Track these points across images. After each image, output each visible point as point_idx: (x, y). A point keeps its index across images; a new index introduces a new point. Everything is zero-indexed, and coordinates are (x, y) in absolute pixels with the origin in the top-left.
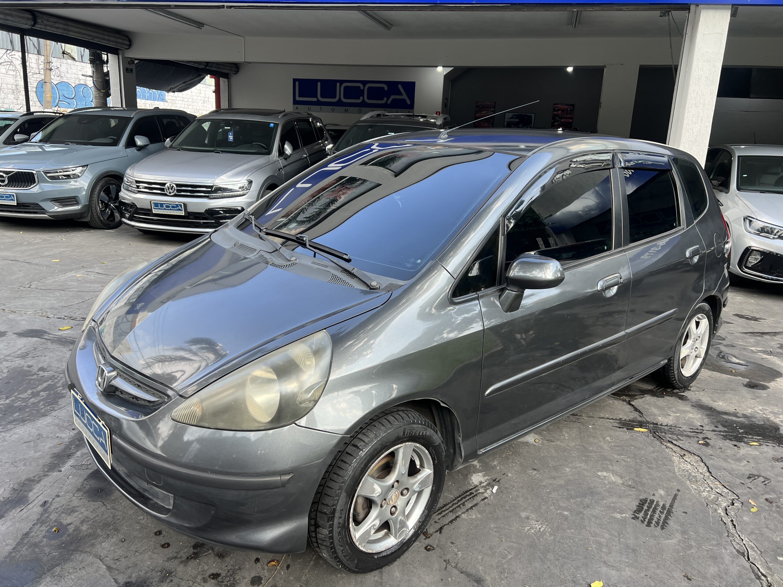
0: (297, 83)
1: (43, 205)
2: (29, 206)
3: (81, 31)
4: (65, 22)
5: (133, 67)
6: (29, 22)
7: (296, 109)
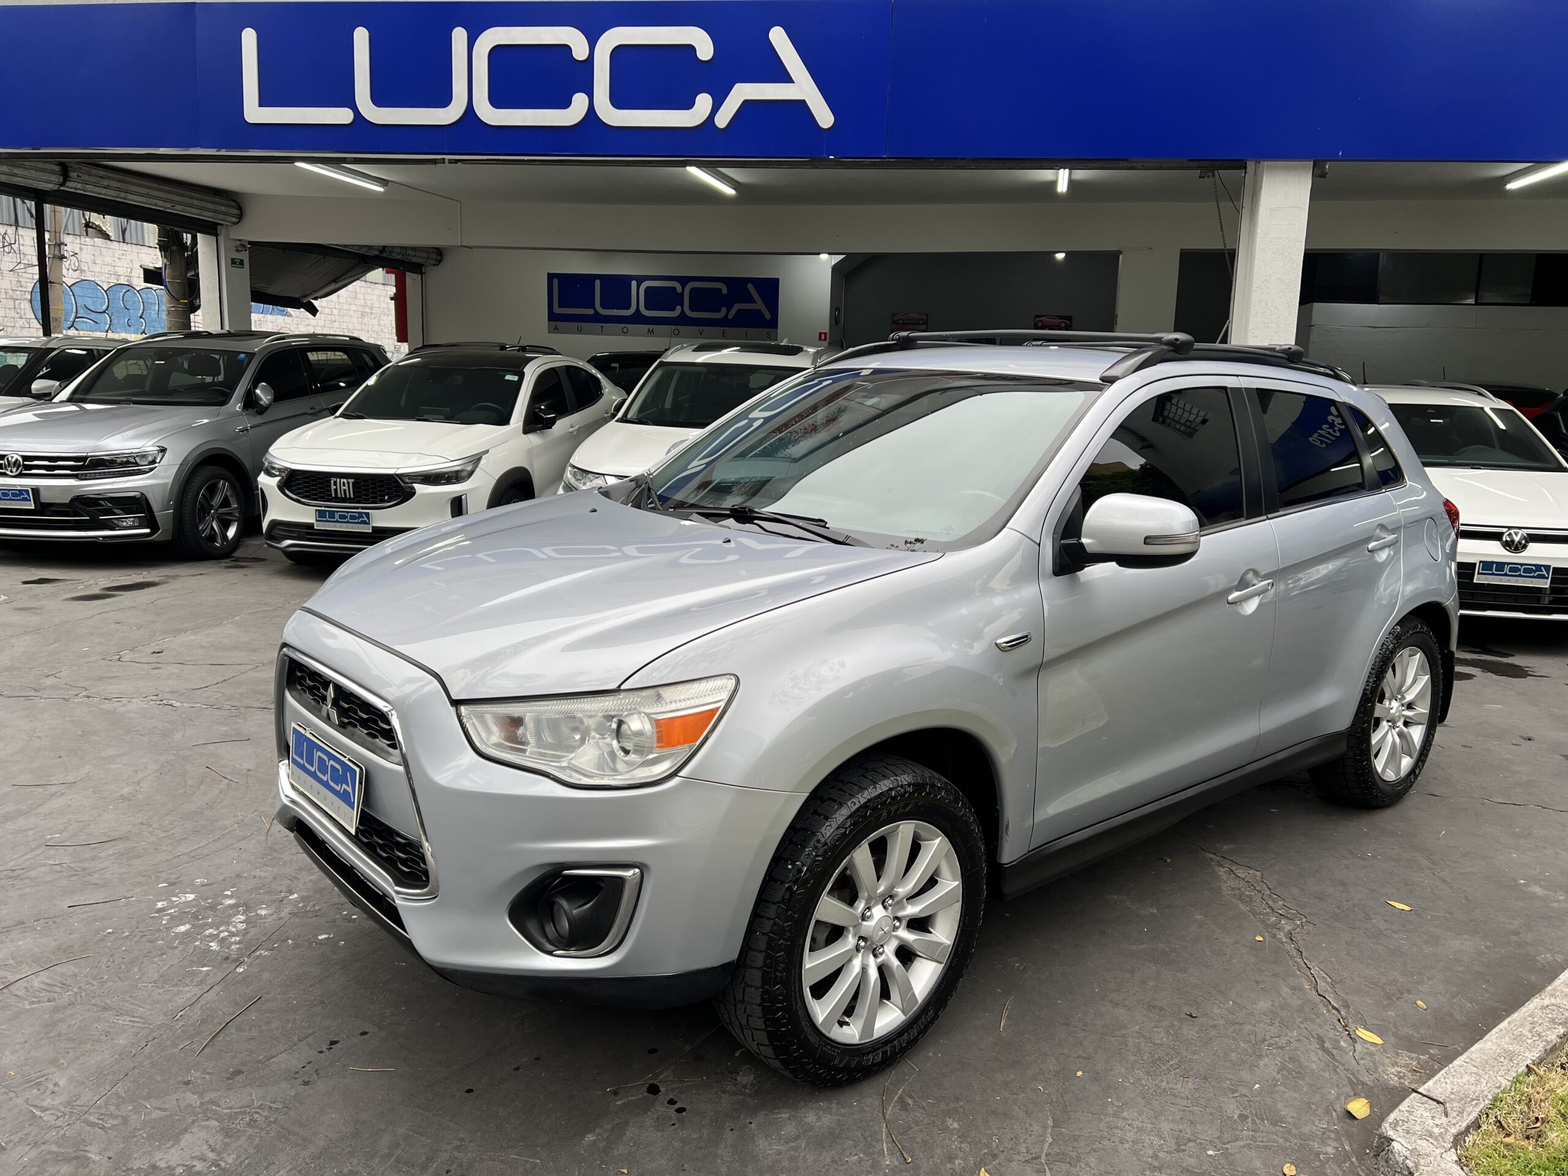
0: (556, 281)
3: (151, 192)
4: (122, 177)
5: (245, 256)
6: (54, 178)
7: (554, 330)
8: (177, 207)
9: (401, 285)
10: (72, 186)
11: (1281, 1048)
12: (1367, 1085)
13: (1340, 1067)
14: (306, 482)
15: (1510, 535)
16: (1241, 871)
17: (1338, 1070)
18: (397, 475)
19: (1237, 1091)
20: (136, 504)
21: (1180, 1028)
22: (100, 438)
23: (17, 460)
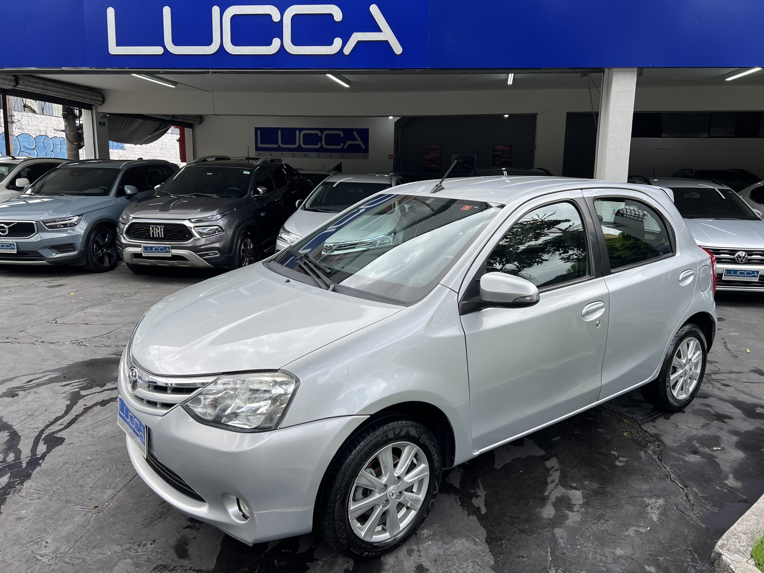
0: (259, 131)
1: (42, 252)
2: (28, 254)
4: (45, 83)
6: (11, 83)
7: (258, 155)
8: (72, 97)
9: (182, 134)
10: (19, 87)
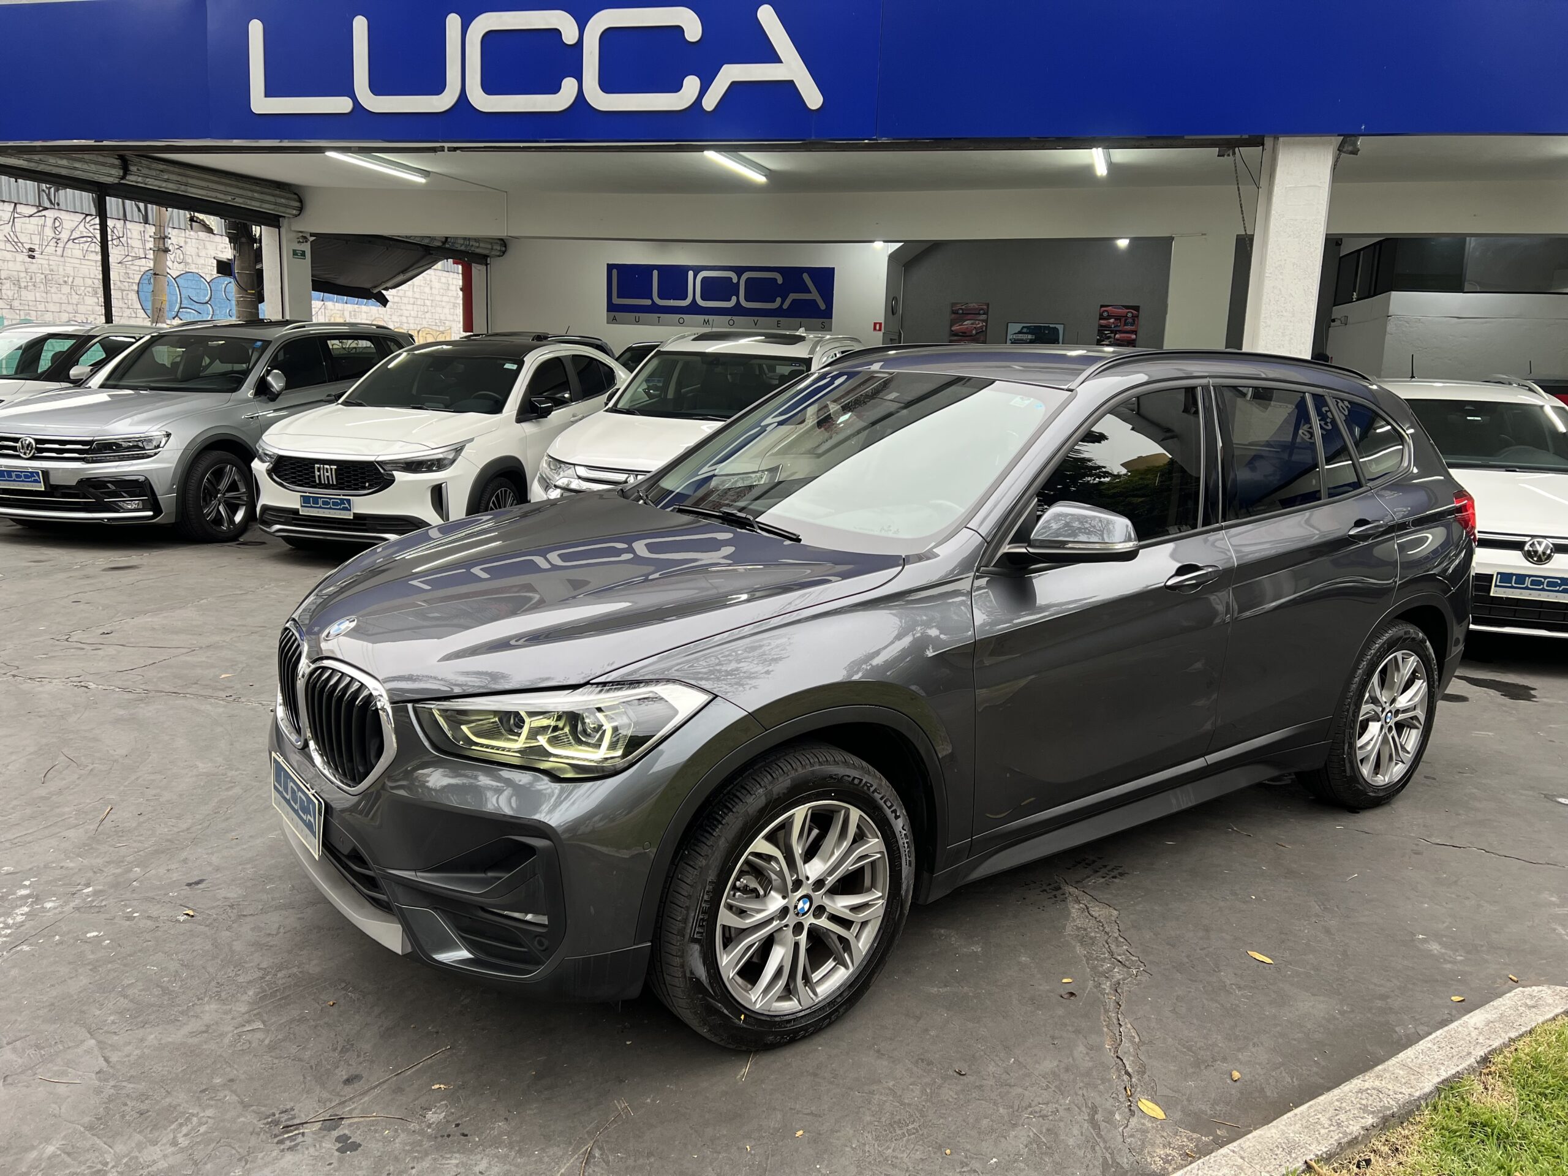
0: (615, 272)
3: (211, 185)
4: (182, 171)
5: (307, 248)
6: (114, 172)
7: (613, 320)
8: (237, 200)
9: (467, 277)
10: (132, 179)
11: (1044, 1117)
12: (1122, 1168)
13: (1102, 1144)
14: (292, 468)
15: (1532, 545)
16: (1097, 909)
17: (1097, 1148)
18: (377, 462)
19: (967, 1165)
20: (140, 488)
21: (940, 1087)
22: (107, 422)
23: (30, 443)
